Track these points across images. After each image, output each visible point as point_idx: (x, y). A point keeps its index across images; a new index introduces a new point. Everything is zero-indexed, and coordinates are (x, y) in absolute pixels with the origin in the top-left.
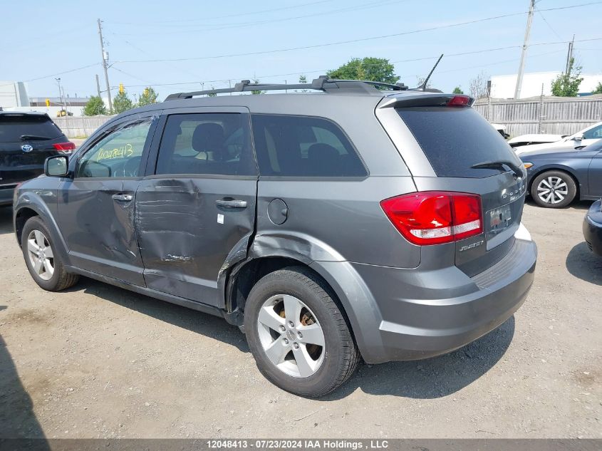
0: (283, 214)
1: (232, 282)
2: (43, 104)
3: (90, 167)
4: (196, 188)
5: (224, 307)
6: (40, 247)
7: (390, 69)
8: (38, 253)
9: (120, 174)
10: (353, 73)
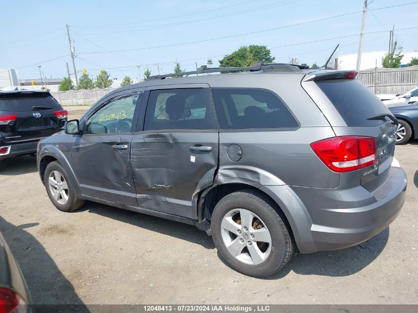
0: (239, 155)
1: (202, 201)
2: (30, 84)
3: (93, 127)
4: (174, 139)
5: (196, 218)
6: (58, 182)
7: (268, 53)
8: (56, 186)
9: (113, 131)
10: (243, 56)
